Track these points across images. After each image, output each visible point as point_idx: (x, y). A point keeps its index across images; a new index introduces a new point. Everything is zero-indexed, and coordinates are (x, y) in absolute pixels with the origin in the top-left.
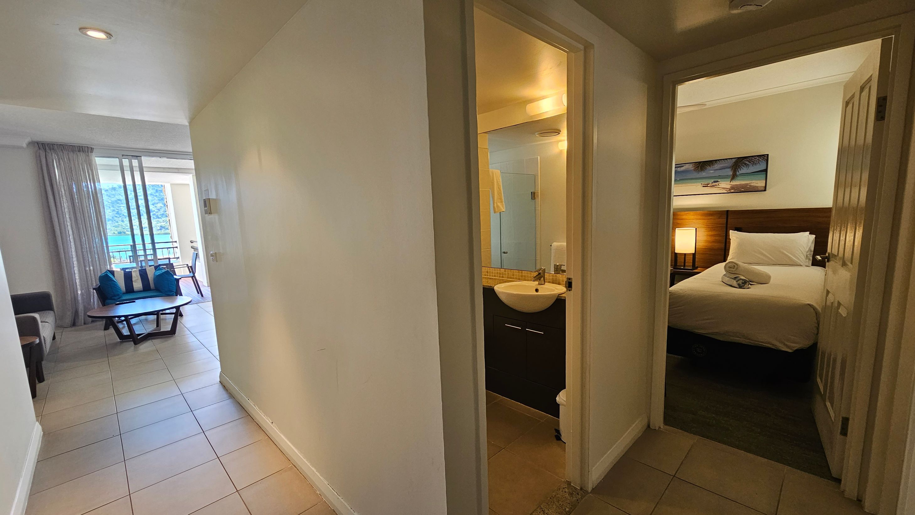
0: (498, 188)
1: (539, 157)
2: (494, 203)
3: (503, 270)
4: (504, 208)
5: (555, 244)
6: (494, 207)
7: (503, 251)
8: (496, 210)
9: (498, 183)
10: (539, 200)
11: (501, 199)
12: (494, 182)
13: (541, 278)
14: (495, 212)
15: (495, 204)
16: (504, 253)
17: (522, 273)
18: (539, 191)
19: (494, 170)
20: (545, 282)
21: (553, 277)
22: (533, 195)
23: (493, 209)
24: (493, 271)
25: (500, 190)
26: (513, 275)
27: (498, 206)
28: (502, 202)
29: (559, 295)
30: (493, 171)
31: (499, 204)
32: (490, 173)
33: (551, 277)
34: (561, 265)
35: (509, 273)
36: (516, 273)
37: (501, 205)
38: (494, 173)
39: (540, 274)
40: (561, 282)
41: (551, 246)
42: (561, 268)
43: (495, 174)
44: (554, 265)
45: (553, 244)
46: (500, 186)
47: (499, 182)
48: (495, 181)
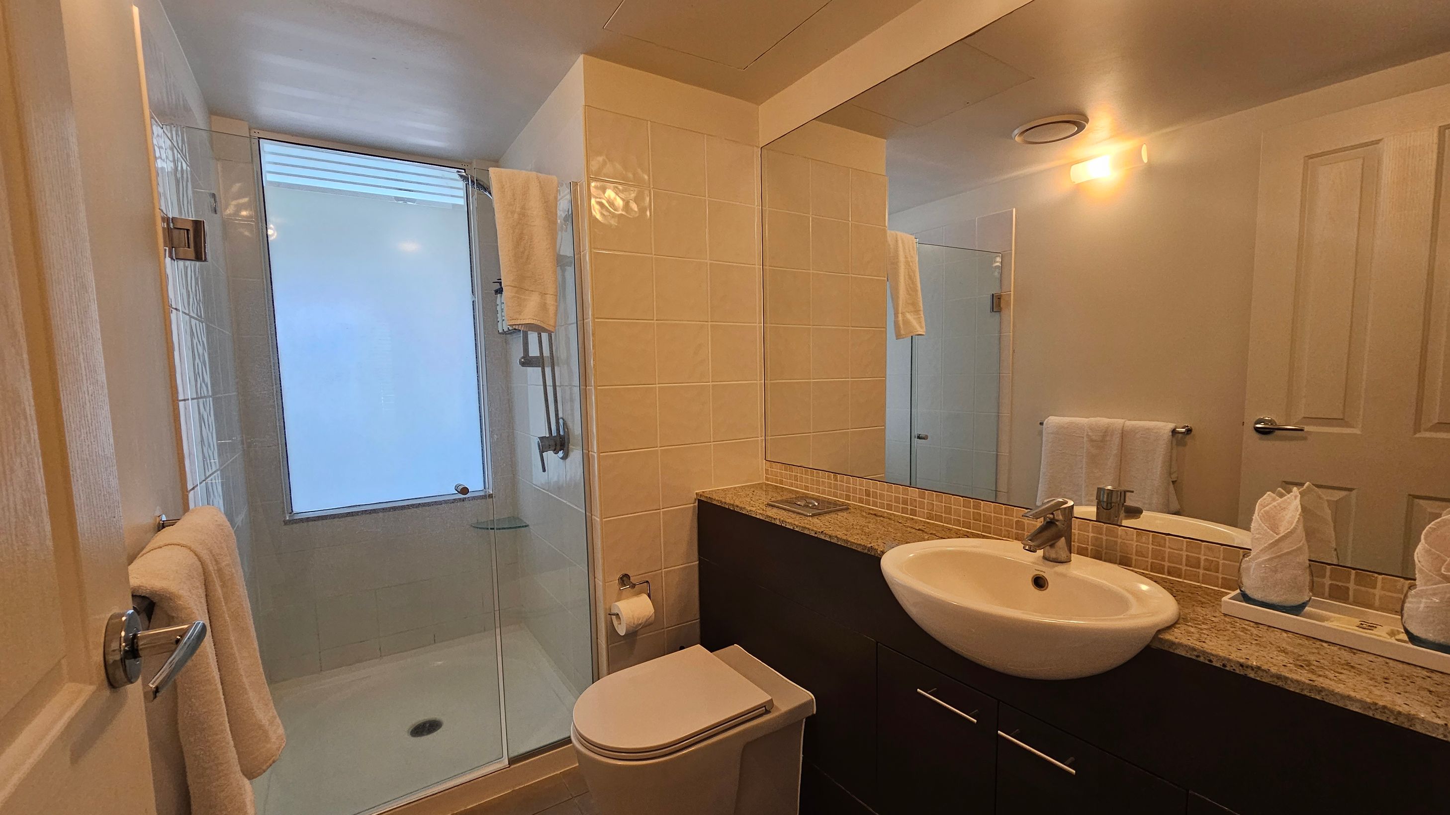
0: (907, 277)
1: (1014, 209)
2: (898, 313)
3: (914, 493)
4: (921, 327)
5: (1053, 420)
6: (896, 323)
7: (916, 433)
8: (902, 332)
9: (909, 266)
10: (1010, 313)
11: (914, 304)
12: (898, 262)
13: (1061, 537)
14: (898, 336)
15: (900, 315)
16: (919, 437)
17: (977, 507)
18: (1012, 293)
19: (899, 233)
20: (1071, 553)
21: (1101, 534)
22: (997, 303)
23: (893, 331)
24: (885, 493)
25: (913, 283)
26: (948, 511)
27: (906, 322)
28: (917, 312)
29: (1160, 631)
30: (897, 235)
31: (909, 316)
32: (889, 239)
33: (1091, 535)
34: (1125, 492)
35: (935, 503)
36: (957, 505)
37: (914, 318)
38: (900, 242)
39: (1050, 523)
40: (1134, 557)
41: (1042, 424)
42: (1125, 502)
43: (903, 242)
44: (1095, 492)
45: (1046, 420)
46: (914, 272)
47: (911, 264)
48: (902, 259)
